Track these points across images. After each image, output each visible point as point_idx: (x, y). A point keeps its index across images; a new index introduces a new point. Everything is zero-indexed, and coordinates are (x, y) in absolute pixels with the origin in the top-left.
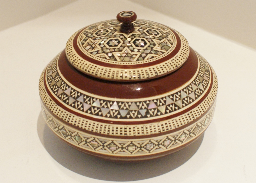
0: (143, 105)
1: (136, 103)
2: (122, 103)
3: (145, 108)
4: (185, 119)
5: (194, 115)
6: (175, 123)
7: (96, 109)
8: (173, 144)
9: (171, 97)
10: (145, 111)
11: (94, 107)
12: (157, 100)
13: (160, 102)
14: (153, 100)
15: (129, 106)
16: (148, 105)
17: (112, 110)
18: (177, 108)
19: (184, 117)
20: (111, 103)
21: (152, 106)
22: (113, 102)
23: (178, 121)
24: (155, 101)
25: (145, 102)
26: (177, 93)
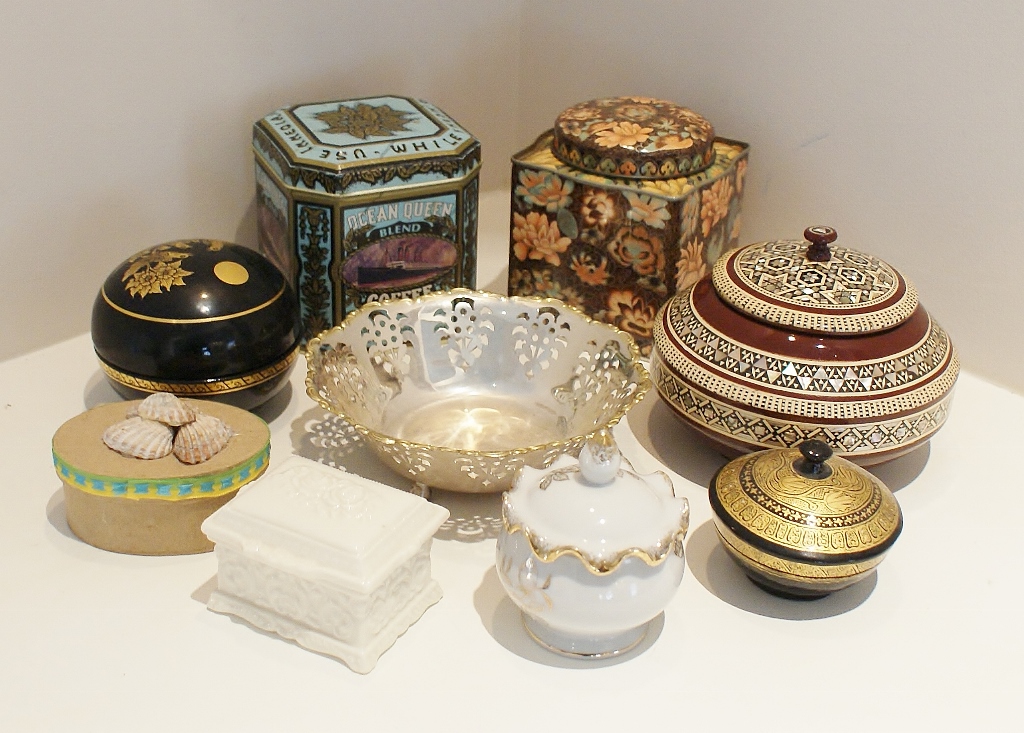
0: (749, 358)
1: (742, 350)
2: (726, 342)
3: (750, 363)
4: (799, 407)
5: (820, 411)
6: (780, 404)
7: (693, 338)
8: (770, 439)
9: (798, 367)
10: (749, 366)
11: (692, 334)
12: (773, 360)
13: (777, 365)
14: (768, 358)
15: (732, 350)
16: (756, 360)
17: (709, 346)
18: (796, 385)
19: (800, 404)
20: (713, 337)
21: (762, 364)
22: (716, 337)
23: (787, 405)
24: (770, 360)
25: (755, 354)
26: (811, 367)
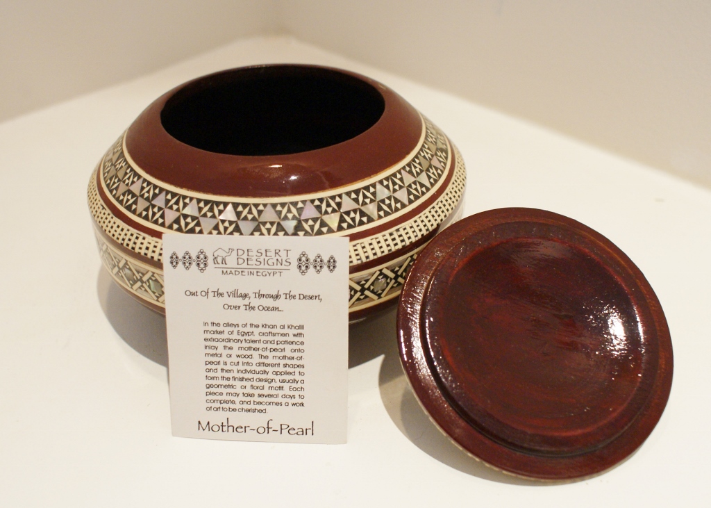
0: (289, 211)
1: (274, 206)
2: (245, 206)
3: (294, 218)
4: (383, 244)
5: (405, 237)
6: (360, 251)
7: (189, 220)
9: (353, 196)
10: (294, 223)
11: (185, 216)
12: (321, 200)
13: (328, 205)
14: (312, 201)
15: (260, 212)
16: (300, 210)
17: (223, 221)
18: (365, 219)
19: (381, 239)
20: (221, 207)
21: (310, 212)
22: (226, 204)
23: (368, 248)
24: (317, 203)
25: (295, 204)
26: (367, 188)
